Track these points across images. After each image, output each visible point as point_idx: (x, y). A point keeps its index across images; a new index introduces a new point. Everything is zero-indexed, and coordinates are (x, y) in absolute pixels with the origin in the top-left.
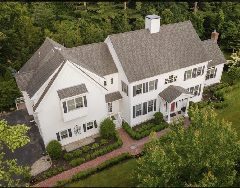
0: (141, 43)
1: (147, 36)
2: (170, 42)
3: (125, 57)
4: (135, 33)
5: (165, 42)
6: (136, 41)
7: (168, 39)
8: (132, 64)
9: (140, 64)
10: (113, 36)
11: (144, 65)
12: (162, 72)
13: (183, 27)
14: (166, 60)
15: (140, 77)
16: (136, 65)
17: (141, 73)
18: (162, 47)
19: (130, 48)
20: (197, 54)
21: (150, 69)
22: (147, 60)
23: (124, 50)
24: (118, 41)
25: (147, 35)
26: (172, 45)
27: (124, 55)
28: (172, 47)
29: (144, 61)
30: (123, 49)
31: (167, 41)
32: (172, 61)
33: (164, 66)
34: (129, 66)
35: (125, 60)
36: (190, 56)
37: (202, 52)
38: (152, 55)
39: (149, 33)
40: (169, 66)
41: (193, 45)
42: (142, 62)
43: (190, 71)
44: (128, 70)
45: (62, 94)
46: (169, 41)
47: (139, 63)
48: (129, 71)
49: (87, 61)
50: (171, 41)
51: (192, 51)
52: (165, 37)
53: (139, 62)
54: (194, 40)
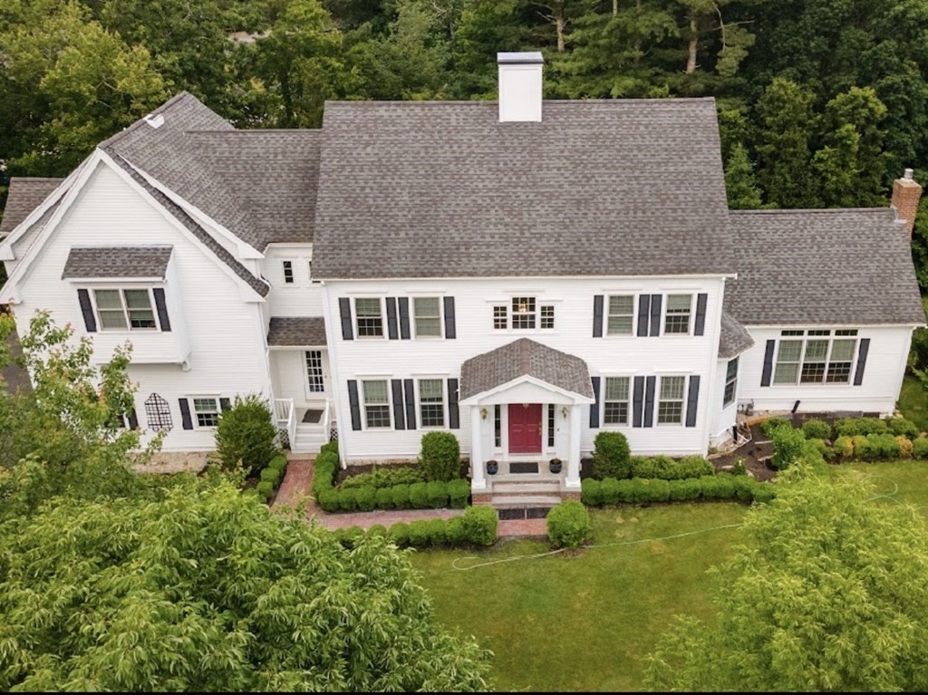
0: (442, 147)
1: (480, 127)
2: (567, 165)
3: (346, 184)
4: (435, 109)
5: (547, 161)
6: (423, 136)
7: (566, 154)
8: (361, 216)
9: (392, 221)
10: (340, 108)
11: (408, 228)
12: (469, 270)
13: (665, 119)
14: (511, 231)
15: (367, 267)
16: (374, 221)
17: (378, 255)
18: (524, 178)
19: (384, 160)
20: (676, 237)
21: (426, 247)
22: (431, 213)
23: (358, 161)
24: (353, 125)
25: (480, 124)
26: (572, 179)
27: (347, 177)
28: (566, 186)
29: (413, 213)
30: (355, 158)
31: (557, 161)
32: (539, 239)
33: (492, 249)
34: (345, 220)
35: (339, 195)
36: (633, 236)
37: (704, 231)
38: (460, 198)
39: (495, 116)
40: (516, 255)
41: (672, 197)
42: (405, 216)
43: (621, 302)
44: (332, 231)
45: (81, 262)
46: (565, 161)
47: (392, 217)
48: (336, 236)
49: (242, 180)
50: (578, 162)
51: (658, 218)
52: (557, 144)
53: (390, 214)
54: (688, 177)
